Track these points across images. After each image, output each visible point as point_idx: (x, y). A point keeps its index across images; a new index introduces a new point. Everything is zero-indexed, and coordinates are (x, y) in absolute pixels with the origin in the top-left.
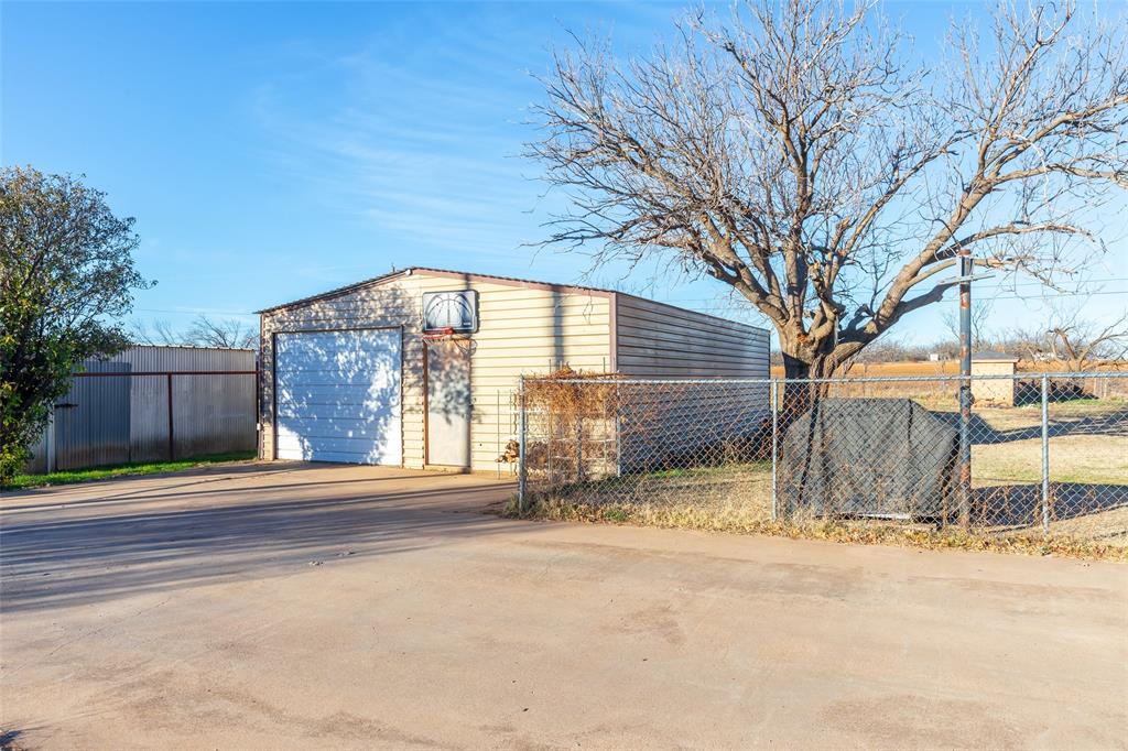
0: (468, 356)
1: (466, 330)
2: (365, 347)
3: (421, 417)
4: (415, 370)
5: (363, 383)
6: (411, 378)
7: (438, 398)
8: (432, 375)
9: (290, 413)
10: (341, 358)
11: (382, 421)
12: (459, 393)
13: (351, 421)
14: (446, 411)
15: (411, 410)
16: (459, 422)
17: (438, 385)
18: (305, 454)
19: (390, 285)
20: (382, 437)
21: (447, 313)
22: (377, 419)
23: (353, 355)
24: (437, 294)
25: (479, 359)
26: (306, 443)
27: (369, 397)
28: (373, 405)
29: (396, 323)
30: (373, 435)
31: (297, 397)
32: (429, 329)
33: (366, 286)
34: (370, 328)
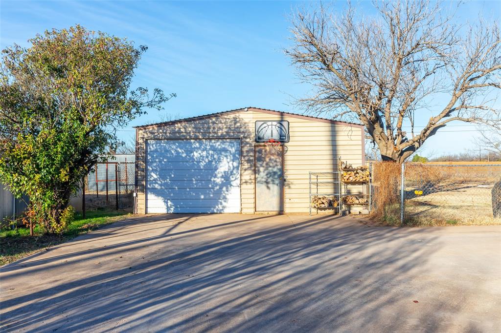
0: (282, 154)
1: (282, 140)
2: (213, 149)
3: (253, 186)
4: (249, 161)
5: (211, 169)
6: (246, 165)
7: (262, 175)
8: (258, 164)
9: (157, 186)
10: (196, 155)
11: (224, 189)
12: (275, 173)
13: (205, 189)
14: (267, 183)
15: (246, 182)
16: (275, 189)
17: (262, 169)
18: (168, 208)
19: (232, 116)
20: (225, 198)
21: (271, 131)
22: (221, 188)
23: (205, 153)
24: (265, 122)
25: (288, 156)
26: (170, 203)
27: (216, 176)
28: (218, 180)
29: (236, 136)
30: (218, 196)
31: (162, 177)
32: (258, 139)
33: (216, 115)
34: (218, 138)
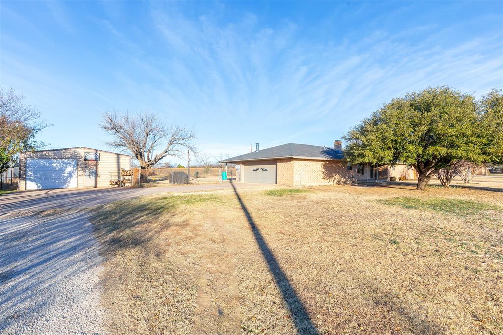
0: (96, 165)
1: (97, 160)
2: (63, 162)
3: (83, 177)
4: (81, 168)
5: (62, 171)
6: (80, 169)
7: (87, 172)
8: (85, 169)
9: (32, 178)
10: (54, 165)
11: (69, 178)
12: (93, 172)
13: (59, 179)
14: (90, 176)
15: (80, 176)
16: (93, 178)
17: (87, 171)
18: (38, 187)
19: (73, 150)
20: (69, 182)
21: (91, 156)
22: (67, 178)
23: (59, 164)
24: (89, 153)
25: (99, 166)
26: (39, 185)
27: (64, 173)
28: (66, 175)
29: (75, 158)
30: (66, 181)
31: (35, 174)
32: (86, 159)
33: (65, 149)
34: (66, 158)
